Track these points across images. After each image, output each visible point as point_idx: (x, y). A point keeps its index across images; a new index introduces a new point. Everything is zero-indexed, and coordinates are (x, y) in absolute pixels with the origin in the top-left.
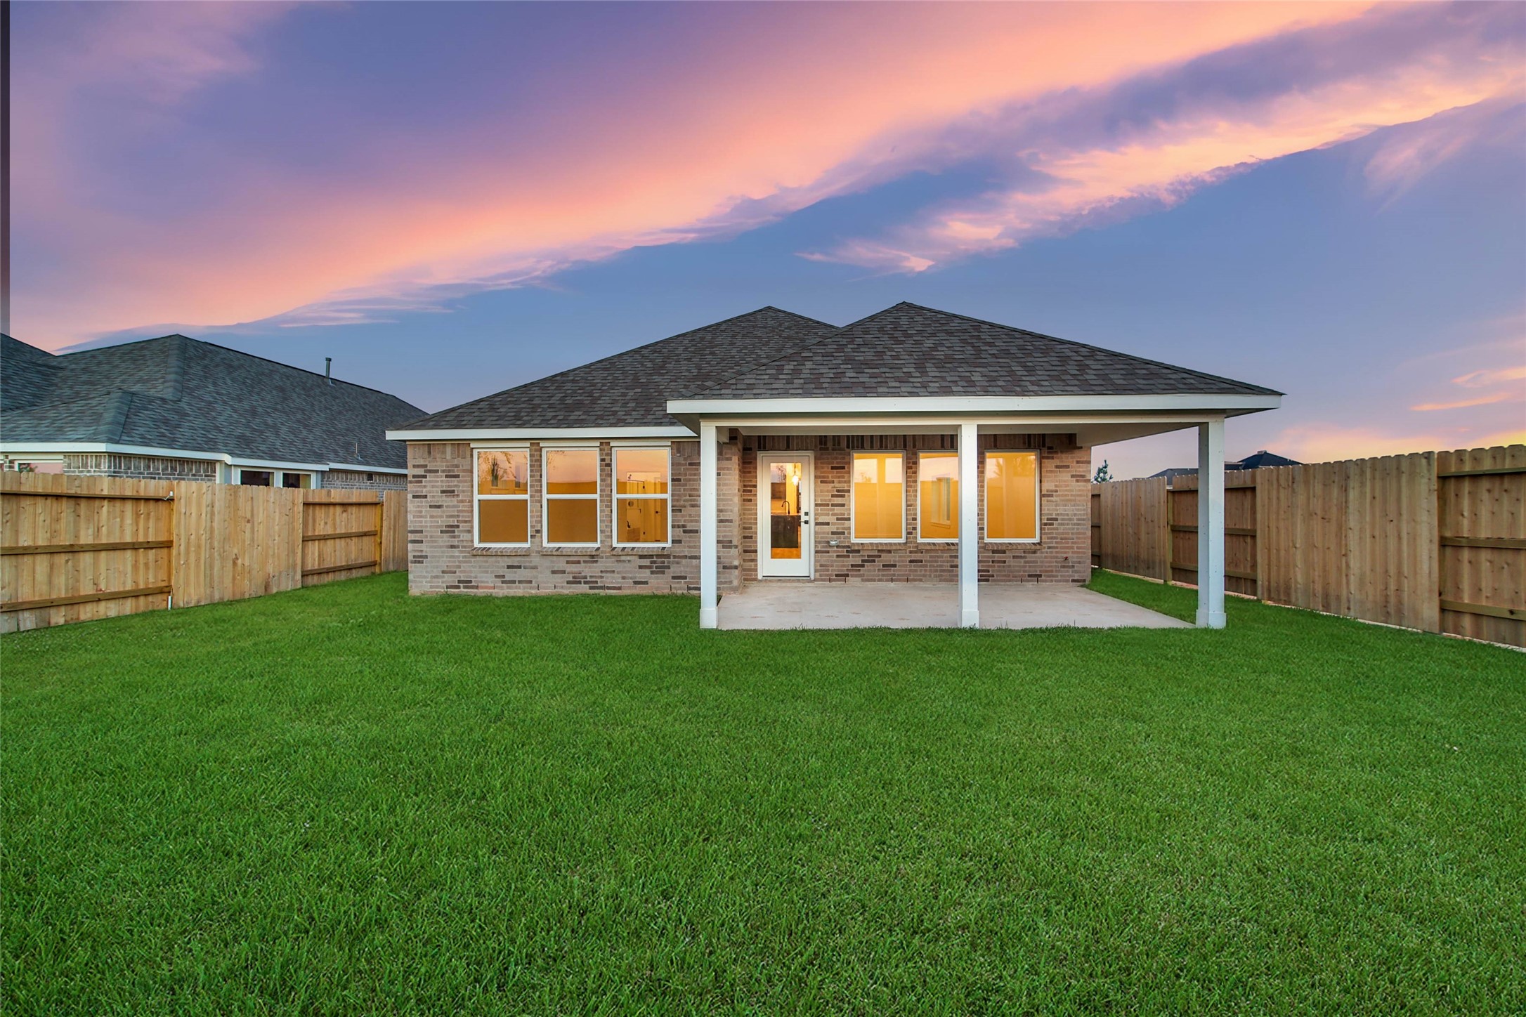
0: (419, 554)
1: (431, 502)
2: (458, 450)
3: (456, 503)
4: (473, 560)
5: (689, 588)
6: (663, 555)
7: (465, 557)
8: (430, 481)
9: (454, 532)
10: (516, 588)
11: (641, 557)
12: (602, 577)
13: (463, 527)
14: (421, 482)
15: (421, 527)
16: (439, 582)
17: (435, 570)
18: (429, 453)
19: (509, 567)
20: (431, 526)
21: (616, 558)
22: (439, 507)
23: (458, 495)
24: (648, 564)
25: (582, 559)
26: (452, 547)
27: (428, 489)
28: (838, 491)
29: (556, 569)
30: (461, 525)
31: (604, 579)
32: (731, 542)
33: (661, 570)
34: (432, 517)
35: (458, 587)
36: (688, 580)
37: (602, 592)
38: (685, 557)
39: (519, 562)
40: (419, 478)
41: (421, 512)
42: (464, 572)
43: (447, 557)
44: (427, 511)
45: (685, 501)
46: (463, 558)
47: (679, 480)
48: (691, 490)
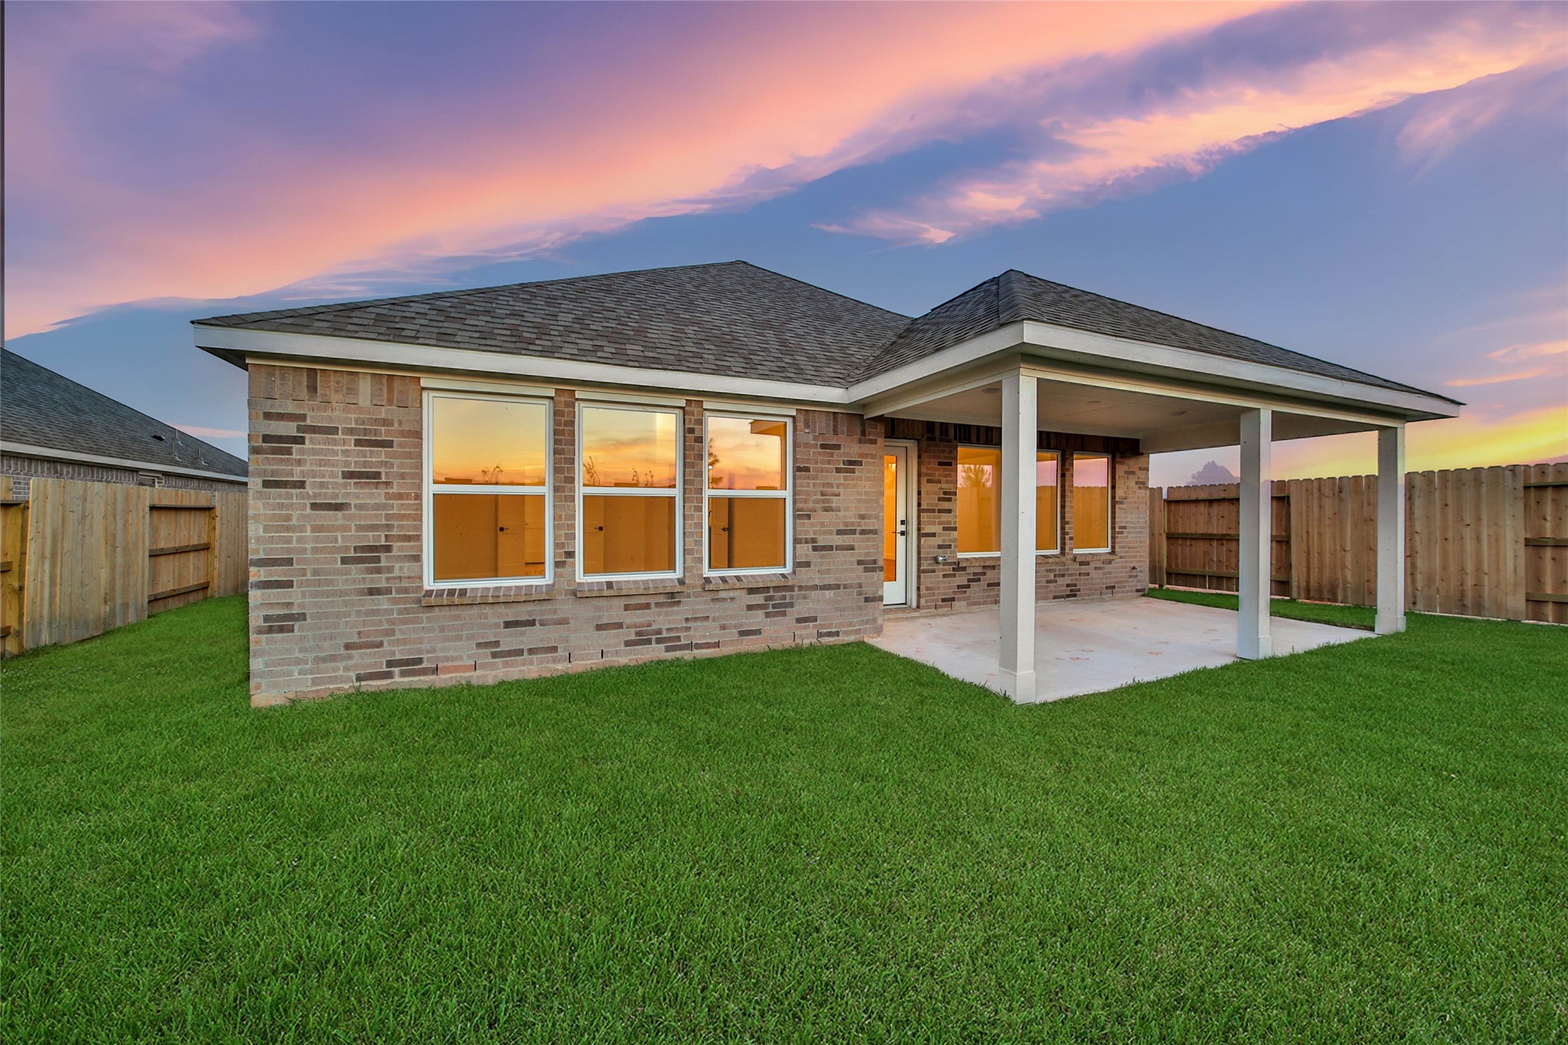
0: (286, 611)
1: (315, 496)
2: (391, 388)
3: (382, 500)
4: (424, 616)
5: (820, 635)
6: (784, 587)
7: (406, 611)
8: (314, 452)
9: (378, 560)
10: (524, 663)
11: (751, 591)
12: (688, 629)
13: (400, 549)
14: (289, 452)
15: (288, 551)
16: (338, 669)
17: (326, 644)
18: (313, 389)
19: (508, 625)
20: (315, 550)
21: (712, 595)
22: (338, 507)
23: (388, 484)
24: (761, 601)
25: (652, 601)
26: (372, 592)
27: (307, 467)
28: (945, 493)
29: (605, 621)
30: (396, 545)
31: (691, 633)
32: (875, 562)
33: (780, 610)
34: (317, 529)
35: (388, 675)
36: (818, 622)
37: (687, 655)
38: (815, 587)
39: (529, 613)
40: (281, 444)
41: (288, 518)
42: (404, 642)
43: (359, 613)
44: (303, 517)
45: (815, 502)
46: (400, 612)
47: (807, 469)
48: (824, 485)
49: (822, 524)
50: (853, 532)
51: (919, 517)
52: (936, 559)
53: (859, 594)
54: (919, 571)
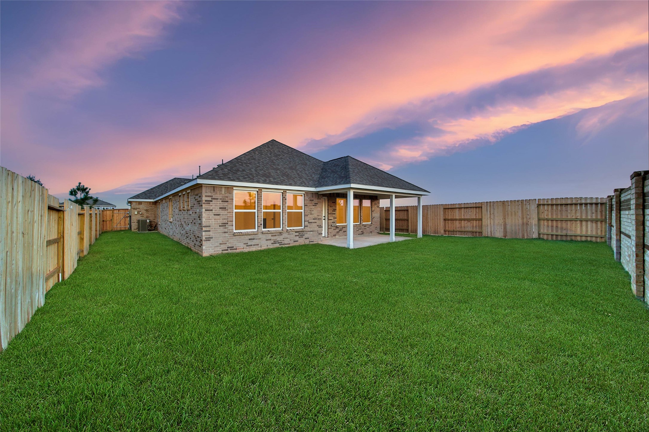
0: (209, 237)
1: (214, 213)
2: (228, 190)
3: (226, 213)
4: (234, 237)
5: (310, 242)
6: (302, 231)
8: (214, 203)
9: (225, 226)
10: (252, 248)
11: (296, 232)
12: (284, 240)
13: (230, 223)
14: (210, 203)
15: (210, 224)
16: (218, 249)
17: (216, 243)
18: (214, 190)
19: (249, 239)
20: (214, 224)
21: (288, 233)
22: (219, 215)
23: (227, 210)
24: (298, 234)
25: (276, 234)
26: (225, 232)
27: (213, 207)
28: (334, 210)
29: (268, 239)
30: (229, 223)
33: (301, 236)
34: (215, 219)
35: (227, 250)
36: (309, 239)
37: (283, 246)
38: (309, 231)
39: (253, 237)
40: (208, 202)
41: (210, 217)
42: (230, 243)
43: (222, 237)
44: (212, 217)
45: (309, 212)
46: (230, 237)
47: (307, 205)
48: (310, 209)
49: (310, 217)
50: (316, 219)
51: (328, 215)
52: (332, 225)
53: (318, 233)
54: (328, 228)
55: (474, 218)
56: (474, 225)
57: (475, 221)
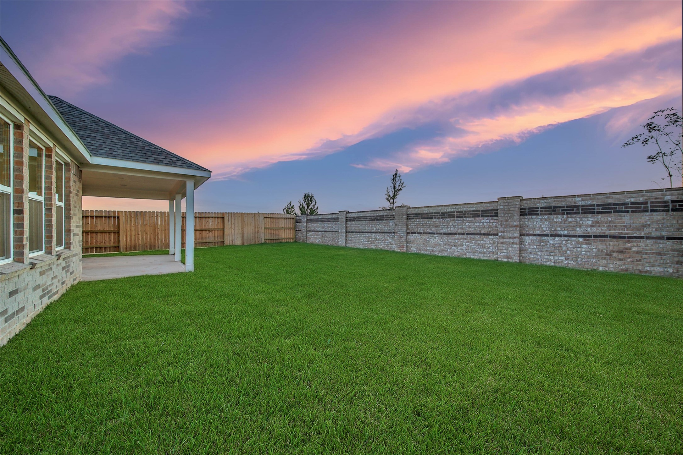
47: (72, 192)
55: (216, 228)
56: (216, 235)
57: (216, 231)
